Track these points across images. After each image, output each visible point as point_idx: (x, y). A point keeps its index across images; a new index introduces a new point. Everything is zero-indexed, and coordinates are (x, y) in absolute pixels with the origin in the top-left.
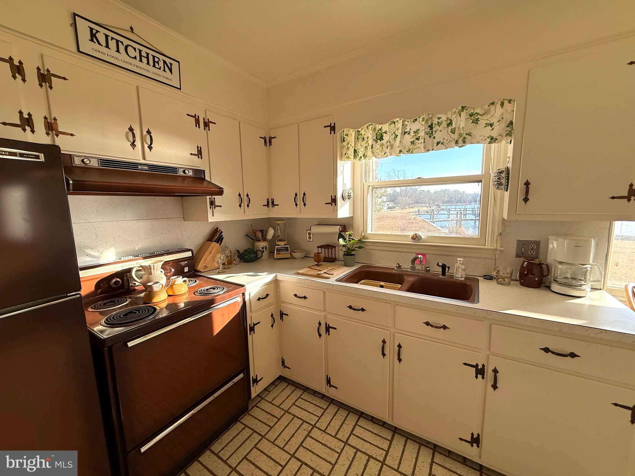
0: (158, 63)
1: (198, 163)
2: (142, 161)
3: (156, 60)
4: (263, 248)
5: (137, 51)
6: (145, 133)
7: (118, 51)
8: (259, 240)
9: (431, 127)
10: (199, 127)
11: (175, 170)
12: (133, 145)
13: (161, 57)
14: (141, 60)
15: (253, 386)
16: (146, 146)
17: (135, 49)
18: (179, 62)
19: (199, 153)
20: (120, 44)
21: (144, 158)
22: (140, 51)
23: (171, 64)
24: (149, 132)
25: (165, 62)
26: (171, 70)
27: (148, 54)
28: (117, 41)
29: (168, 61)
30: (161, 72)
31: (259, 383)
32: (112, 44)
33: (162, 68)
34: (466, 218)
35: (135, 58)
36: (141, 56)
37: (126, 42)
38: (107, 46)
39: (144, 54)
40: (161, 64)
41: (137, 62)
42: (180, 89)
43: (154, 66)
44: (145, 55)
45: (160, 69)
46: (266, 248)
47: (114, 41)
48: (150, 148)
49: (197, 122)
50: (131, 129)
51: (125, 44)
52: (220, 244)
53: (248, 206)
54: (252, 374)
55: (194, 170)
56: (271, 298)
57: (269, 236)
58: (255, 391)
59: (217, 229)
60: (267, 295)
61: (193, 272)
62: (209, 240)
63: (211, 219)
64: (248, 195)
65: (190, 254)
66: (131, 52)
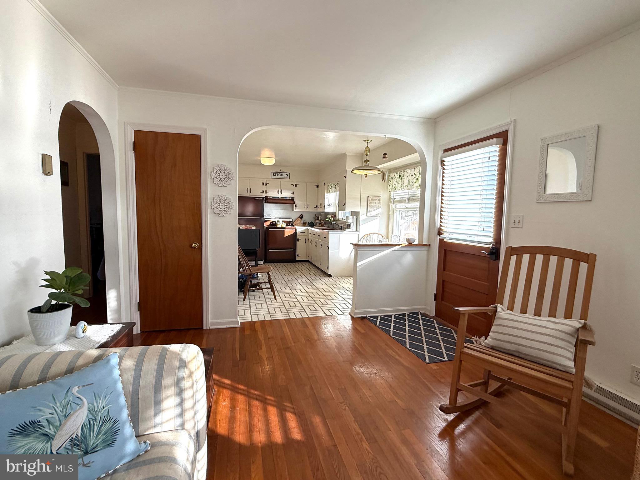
1: (293, 196)
8: (316, 220)
9: (335, 185)
11: (287, 198)
12: (278, 193)
13: (286, 174)
15: (297, 256)
18: (289, 173)
19: (293, 193)
21: (280, 196)
24: (282, 190)
26: (288, 176)
30: (285, 177)
31: (299, 257)
37: (279, 173)
39: (282, 174)
40: (285, 175)
41: (281, 176)
42: (290, 179)
46: (318, 223)
48: (281, 193)
49: (293, 186)
50: (278, 190)
52: (301, 219)
53: (308, 207)
54: (297, 253)
55: (292, 198)
56: (306, 234)
57: (319, 219)
58: (298, 259)
59: (302, 214)
60: (304, 233)
61: (292, 225)
62: (299, 217)
63: (295, 210)
64: (308, 204)
65: (291, 220)
66: (280, 175)
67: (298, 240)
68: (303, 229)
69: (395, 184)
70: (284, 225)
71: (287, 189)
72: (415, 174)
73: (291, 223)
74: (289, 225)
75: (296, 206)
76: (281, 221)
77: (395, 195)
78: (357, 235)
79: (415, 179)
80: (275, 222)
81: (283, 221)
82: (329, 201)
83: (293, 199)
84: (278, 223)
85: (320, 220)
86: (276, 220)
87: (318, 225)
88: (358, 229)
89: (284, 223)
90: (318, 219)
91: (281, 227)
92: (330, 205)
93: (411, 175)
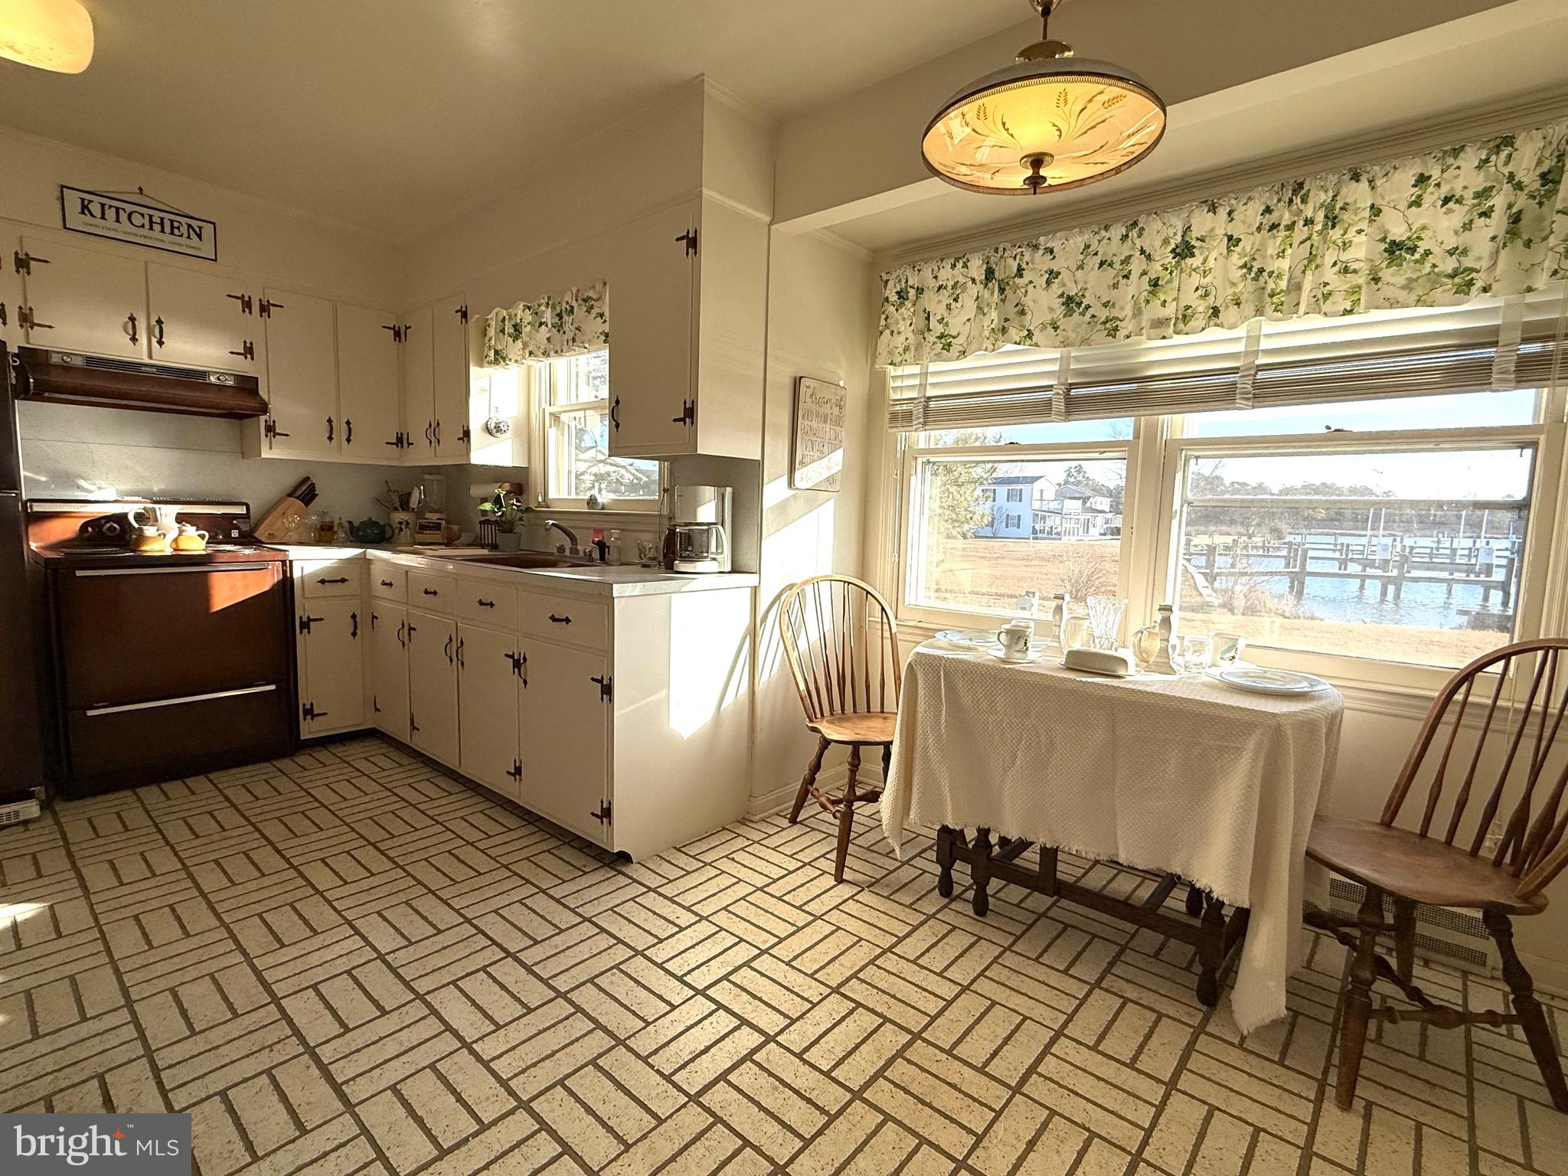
0: (178, 228)
1: (245, 367)
2: (147, 361)
3: (176, 224)
4: (400, 523)
5: (147, 217)
6: (153, 322)
7: (118, 220)
8: (396, 509)
9: (560, 316)
10: (250, 313)
11: (204, 374)
12: (134, 339)
13: (183, 220)
14: (151, 228)
15: (305, 719)
16: (154, 341)
17: (143, 215)
18: (214, 224)
19: (249, 351)
20: (121, 212)
21: (150, 357)
22: (151, 217)
23: (200, 228)
24: (159, 322)
25: (190, 226)
26: (199, 236)
27: (162, 219)
28: (117, 209)
29: (195, 224)
30: (184, 240)
31: (316, 719)
32: (111, 214)
33: (186, 235)
34: (1345, 569)
35: (143, 226)
36: (151, 222)
37: (129, 208)
38: (103, 217)
39: (156, 219)
40: (184, 229)
41: (145, 231)
42: (215, 260)
43: (172, 233)
44: (159, 221)
45: (181, 236)
46: (408, 523)
47: (113, 209)
48: (161, 343)
49: (247, 305)
50: (132, 319)
51: (128, 211)
52: (307, 505)
53: (348, 440)
54: (303, 700)
55: (238, 377)
56: (352, 586)
57: (414, 503)
58: (308, 729)
59: (307, 479)
60: (343, 580)
61: (248, 539)
62: (290, 495)
63: (266, 454)
64: (348, 423)
65: (242, 510)
66: (137, 219)
67: (305, 625)
68: (328, 564)
69: (941, 321)
70: (194, 542)
71: (203, 320)
72: (1143, 252)
73: (236, 527)
74: (229, 540)
75: (270, 429)
76: (168, 513)
77: (931, 380)
78: (748, 592)
79: (1146, 278)
80: (121, 518)
81: (181, 518)
82: (493, 410)
83: (247, 386)
84: (149, 531)
85: (419, 513)
86: (131, 510)
87: (406, 533)
88: (748, 559)
89: (190, 530)
90: (405, 505)
91: (169, 552)
92: (498, 429)
93: (1102, 264)
